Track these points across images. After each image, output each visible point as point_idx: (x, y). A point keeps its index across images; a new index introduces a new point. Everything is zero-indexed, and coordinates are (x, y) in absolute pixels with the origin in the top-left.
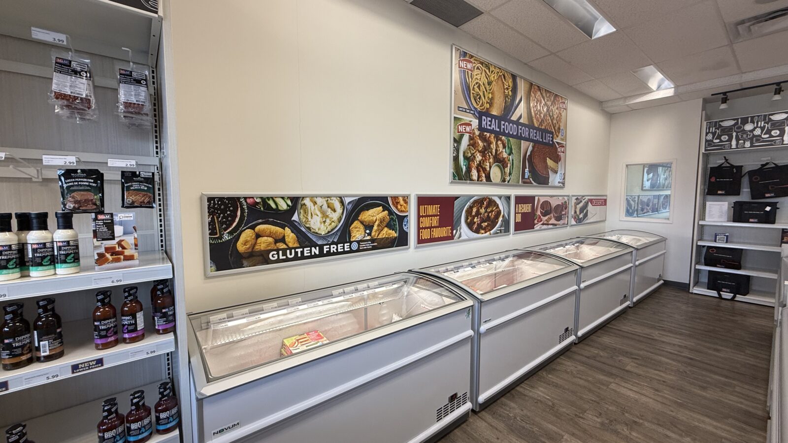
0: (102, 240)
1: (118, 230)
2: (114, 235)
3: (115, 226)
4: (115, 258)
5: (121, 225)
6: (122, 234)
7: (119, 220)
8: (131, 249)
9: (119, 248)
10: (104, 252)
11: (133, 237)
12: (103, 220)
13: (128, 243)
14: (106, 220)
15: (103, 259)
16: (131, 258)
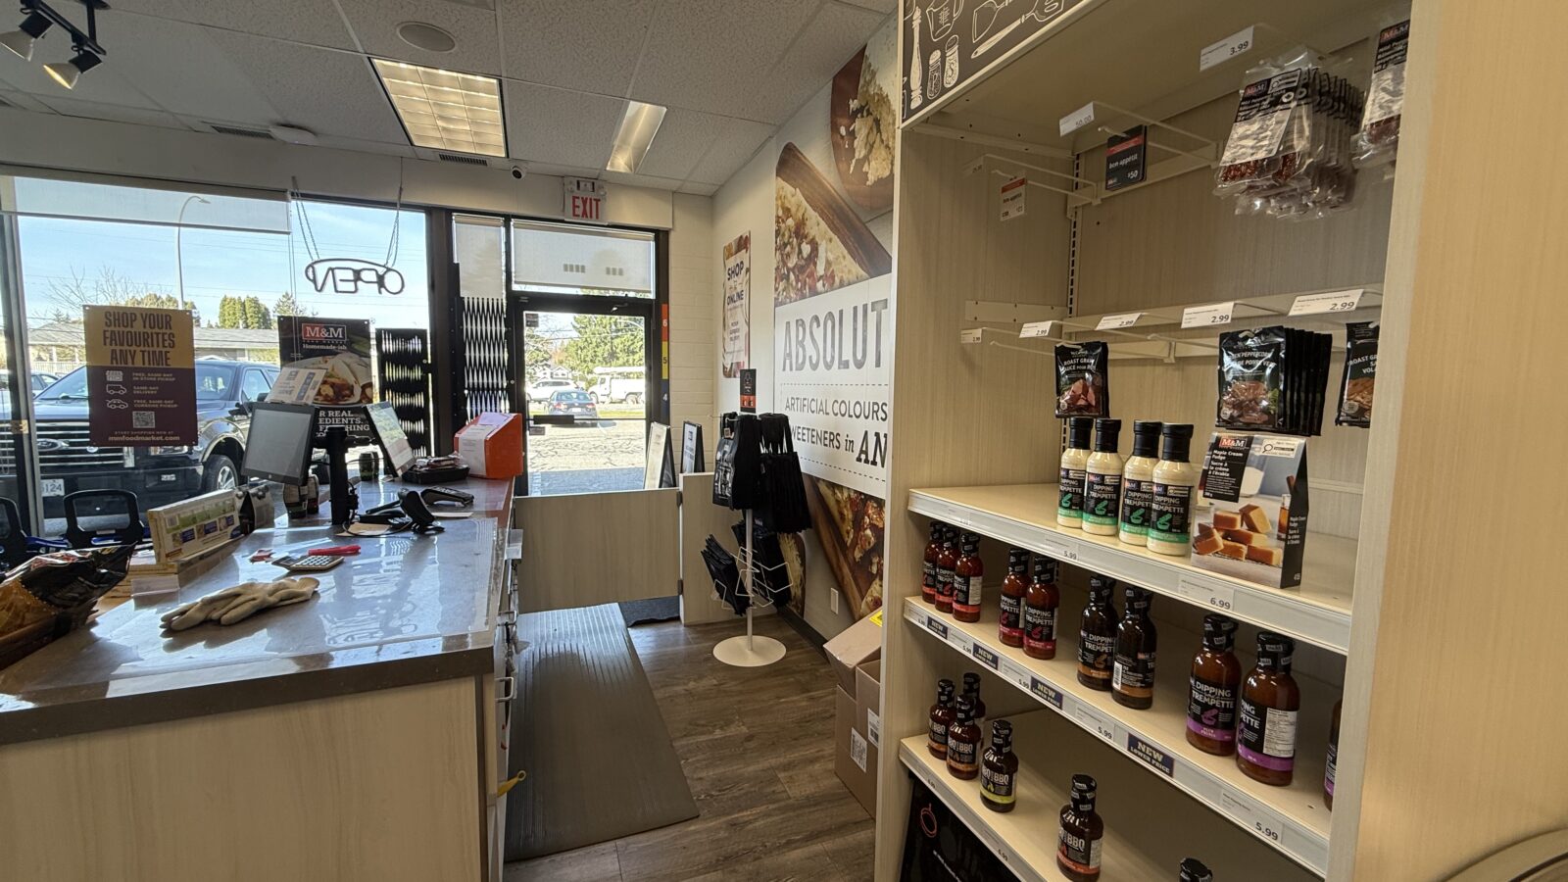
0: (1213, 497)
1: (1252, 479)
2: (1239, 490)
3: (1247, 469)
4: (1231, 547)
5: (1261, 470)
6: (1256, 491)
7: (1261, 453)
8: (1269, 535)
9: (1242, 525)
10: (1212, 526)
11: (1280, 505)
12: (1228, 450)
13: (1262, 516)
14: (1234, 451)
15: (1208, 540)
16: (1261, 557)
